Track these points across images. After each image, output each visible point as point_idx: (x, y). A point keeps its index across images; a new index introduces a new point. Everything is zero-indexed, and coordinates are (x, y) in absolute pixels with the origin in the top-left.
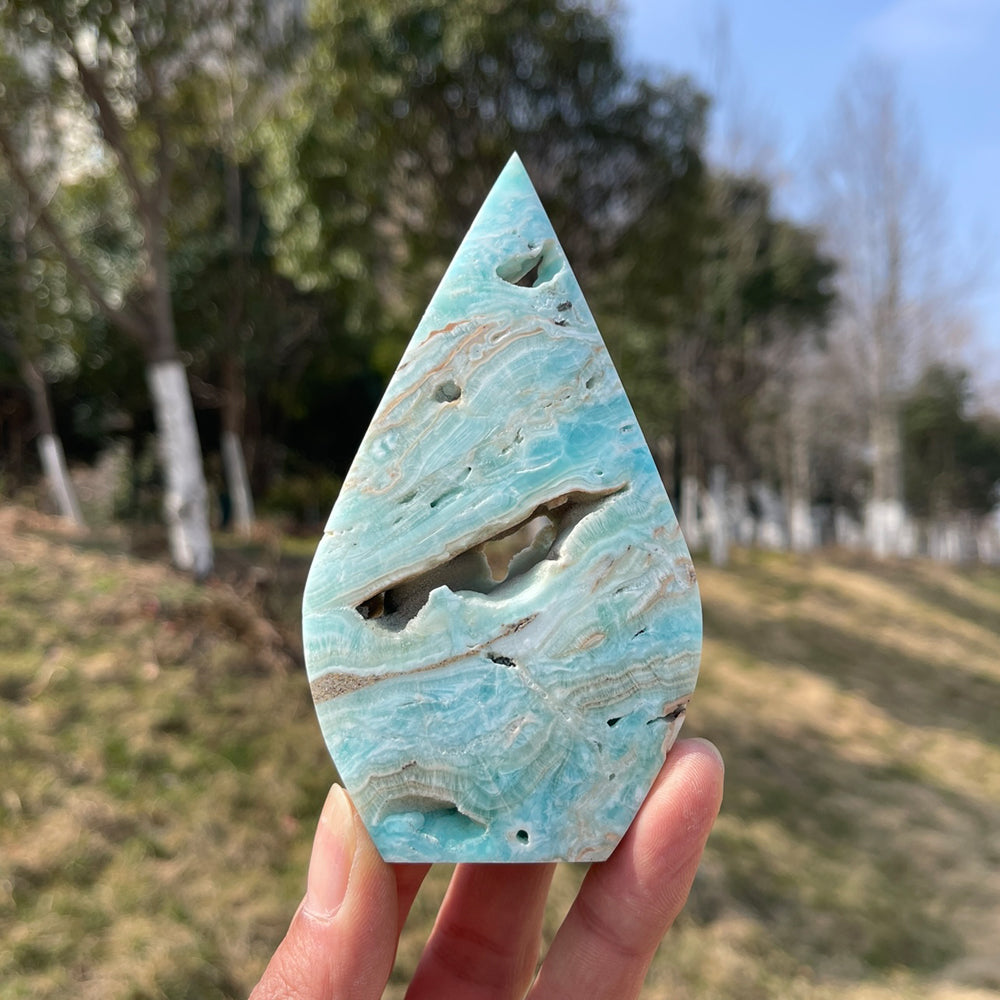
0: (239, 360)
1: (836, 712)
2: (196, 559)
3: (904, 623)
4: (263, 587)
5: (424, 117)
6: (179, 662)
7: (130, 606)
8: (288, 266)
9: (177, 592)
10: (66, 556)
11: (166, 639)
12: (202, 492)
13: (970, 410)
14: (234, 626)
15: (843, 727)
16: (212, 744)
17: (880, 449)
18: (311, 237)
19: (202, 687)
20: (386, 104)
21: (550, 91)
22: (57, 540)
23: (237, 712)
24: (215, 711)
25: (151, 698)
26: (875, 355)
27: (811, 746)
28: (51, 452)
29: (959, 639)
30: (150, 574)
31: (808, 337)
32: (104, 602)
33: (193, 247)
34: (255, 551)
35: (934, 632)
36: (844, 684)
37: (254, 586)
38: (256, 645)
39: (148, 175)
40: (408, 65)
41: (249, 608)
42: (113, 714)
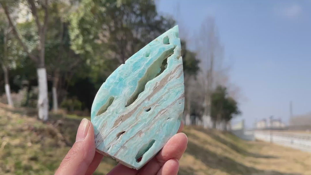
0: (58, 70)
1: (195, 164)
2: (44, 116)
3: (210, 144)
4: (60, 125)
5: (109, 18)
6: (37, 142)
7: (26, 127)
8: (74, 47)
9: (38, 125)
10: (9, 114)
11: (34, 136)
12: (47, 100)
13: (226, 97)
14: (52, 134)
15: (196, 167)
16: (44, 164)
17: (207, 104)
18: (80, 41)
19: (42, 149)
20: (101, 13)
21: (141, 15)
22: (7, 110)
23: (51, 156)
24: (45, 155)
25: (29, 151)
26: (206, 82)
27: (189, 171)
28: (7, 88)
29: (222, 148)
30: (31, 120)
31: (192, 77)
32: (19, 126)
33: (49, 42)
34: (59, 116)
35: (217, 146)
36: (197, 158)
37: (58, 125)
38: (57, 140)
39: (42, 23)
40: (108, 5)
41: (56, 130)
42: (18, 155)
